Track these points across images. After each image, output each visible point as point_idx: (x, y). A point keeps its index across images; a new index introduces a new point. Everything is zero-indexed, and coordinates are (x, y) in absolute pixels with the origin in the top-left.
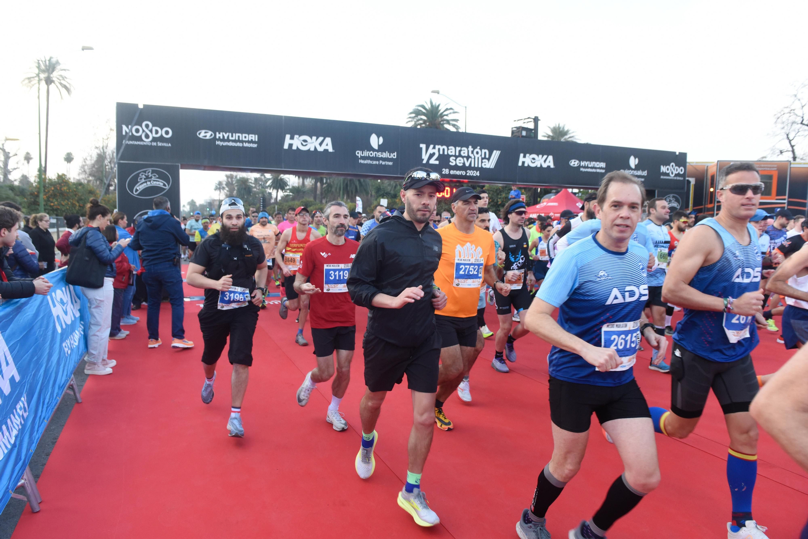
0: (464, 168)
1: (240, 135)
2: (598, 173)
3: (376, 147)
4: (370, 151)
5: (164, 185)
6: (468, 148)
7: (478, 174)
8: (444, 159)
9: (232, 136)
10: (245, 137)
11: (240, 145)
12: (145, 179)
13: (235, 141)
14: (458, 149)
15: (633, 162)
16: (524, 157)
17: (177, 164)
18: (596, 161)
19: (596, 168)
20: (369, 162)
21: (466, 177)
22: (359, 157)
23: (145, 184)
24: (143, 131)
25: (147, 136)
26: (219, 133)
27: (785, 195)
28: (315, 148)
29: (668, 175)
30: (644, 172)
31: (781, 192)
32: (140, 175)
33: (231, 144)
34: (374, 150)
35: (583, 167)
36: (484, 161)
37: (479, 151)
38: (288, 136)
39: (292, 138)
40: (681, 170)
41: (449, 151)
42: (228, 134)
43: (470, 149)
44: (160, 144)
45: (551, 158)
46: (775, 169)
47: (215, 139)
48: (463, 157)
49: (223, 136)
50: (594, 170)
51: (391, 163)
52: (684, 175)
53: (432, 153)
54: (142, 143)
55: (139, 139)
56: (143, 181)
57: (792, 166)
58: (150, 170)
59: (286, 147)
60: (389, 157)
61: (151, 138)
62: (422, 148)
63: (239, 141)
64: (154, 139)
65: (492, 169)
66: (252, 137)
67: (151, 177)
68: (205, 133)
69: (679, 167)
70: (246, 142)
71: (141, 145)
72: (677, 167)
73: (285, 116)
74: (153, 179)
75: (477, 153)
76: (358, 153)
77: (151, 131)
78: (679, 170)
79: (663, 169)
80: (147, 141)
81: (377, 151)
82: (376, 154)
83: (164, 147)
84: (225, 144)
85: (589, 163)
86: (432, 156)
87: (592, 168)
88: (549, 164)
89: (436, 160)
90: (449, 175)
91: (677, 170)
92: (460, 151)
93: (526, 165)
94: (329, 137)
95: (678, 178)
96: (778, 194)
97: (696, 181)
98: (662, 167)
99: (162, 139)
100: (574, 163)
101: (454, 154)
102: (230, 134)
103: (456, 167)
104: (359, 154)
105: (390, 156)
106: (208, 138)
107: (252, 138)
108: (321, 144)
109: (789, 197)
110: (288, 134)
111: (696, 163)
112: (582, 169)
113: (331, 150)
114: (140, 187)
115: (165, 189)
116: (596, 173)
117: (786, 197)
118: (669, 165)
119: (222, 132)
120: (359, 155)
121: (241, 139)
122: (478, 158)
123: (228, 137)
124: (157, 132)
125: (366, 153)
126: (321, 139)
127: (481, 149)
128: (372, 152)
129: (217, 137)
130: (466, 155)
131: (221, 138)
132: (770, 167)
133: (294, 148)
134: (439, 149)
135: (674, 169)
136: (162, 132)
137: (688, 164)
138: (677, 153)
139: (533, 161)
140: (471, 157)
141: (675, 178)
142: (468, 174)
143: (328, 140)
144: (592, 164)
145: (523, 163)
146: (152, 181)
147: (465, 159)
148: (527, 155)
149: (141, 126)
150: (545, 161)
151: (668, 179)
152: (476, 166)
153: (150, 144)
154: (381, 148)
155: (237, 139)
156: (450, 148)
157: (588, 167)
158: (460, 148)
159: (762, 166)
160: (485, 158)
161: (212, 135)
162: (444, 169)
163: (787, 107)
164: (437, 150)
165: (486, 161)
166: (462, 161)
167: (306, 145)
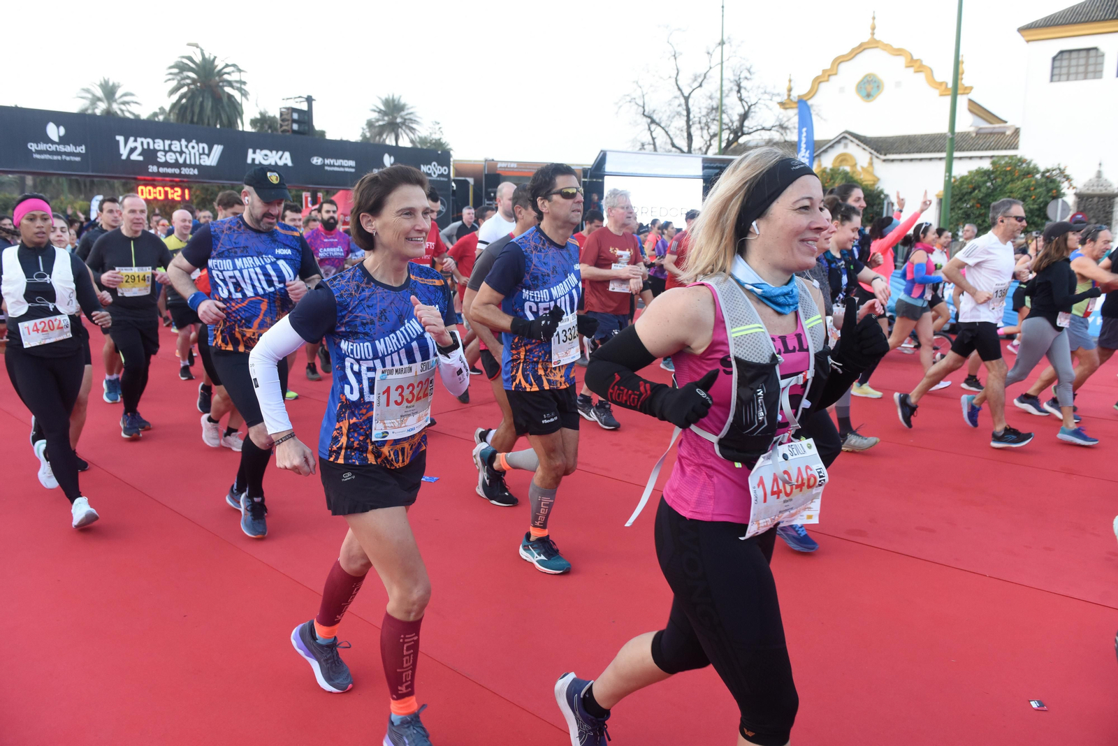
0: (176, 165)
2: (347, 172)
3: (56, 139)
4: (47, 143)
6: (180, 141)
7: (196, 172)
8: (150, 155)
14: (167, 142)
15: (388, 160)
16: (254, 152)
18: (344, 159)
19: (344, 167)
20: (47, 157)
21: (180, 175)
22: (34, 150)
29: (430, 175)
35: (328, 165)
36: (202, 156)
37: (196, 145)
40: (444, 170)
41: (156, 145)
43: (184, 142)
45: (287, 155)
48: (175, 152)
50: (342, 169)
51: (78, 159)
52: (446, 176)
53: (133, 147)
60: (75, 151)
62: (118, 142)
65: (213, 167)
69: (442, 167)
72: (439, 167)
75: (193, 147)
76: (31, 146)
78: (442, 170)
79: (424, 169)
81: (58, 144)
82: (56, 147)
85: (335, 161)
86: (133, 150)
87: (338, 166)
88: (286, 162)
89: (140, 155)
90: (158, 174)
91: (440, 170)
92: (170, 145)
93: (257, 162)
95: (442, 179)
97: (475, 181)
100: (317, 161)
101: (162, 148)
103: (166, 164)
104: (33, 146)
105: (76, 149)
112: (326, 168)
116: (345, 172)
118: (431, 164)
122: (195, 154)
125: (42, 147)
127: (197, 143)
128: (50, 145)
130: (179, 149)
134: (142, 143)
135: (436, 169)
139: (266, 158)
140: (185, 153)
141: (438, 179)
142: (183, 173)
144: (339, 162)
145: (253, 160)
147: (178, 155)
148: (258, 151)
150: (280, 158)
151: (430, 180)
152: (193, 162)
154: (63, 140)
156: (156, 141)
157: (334, 166)
158: (169, 142)
160: (204, 153)
162: (150, 167)
163: (628, 95)
164: (140, 143)
165: (206, 157)
166: (174, 157)
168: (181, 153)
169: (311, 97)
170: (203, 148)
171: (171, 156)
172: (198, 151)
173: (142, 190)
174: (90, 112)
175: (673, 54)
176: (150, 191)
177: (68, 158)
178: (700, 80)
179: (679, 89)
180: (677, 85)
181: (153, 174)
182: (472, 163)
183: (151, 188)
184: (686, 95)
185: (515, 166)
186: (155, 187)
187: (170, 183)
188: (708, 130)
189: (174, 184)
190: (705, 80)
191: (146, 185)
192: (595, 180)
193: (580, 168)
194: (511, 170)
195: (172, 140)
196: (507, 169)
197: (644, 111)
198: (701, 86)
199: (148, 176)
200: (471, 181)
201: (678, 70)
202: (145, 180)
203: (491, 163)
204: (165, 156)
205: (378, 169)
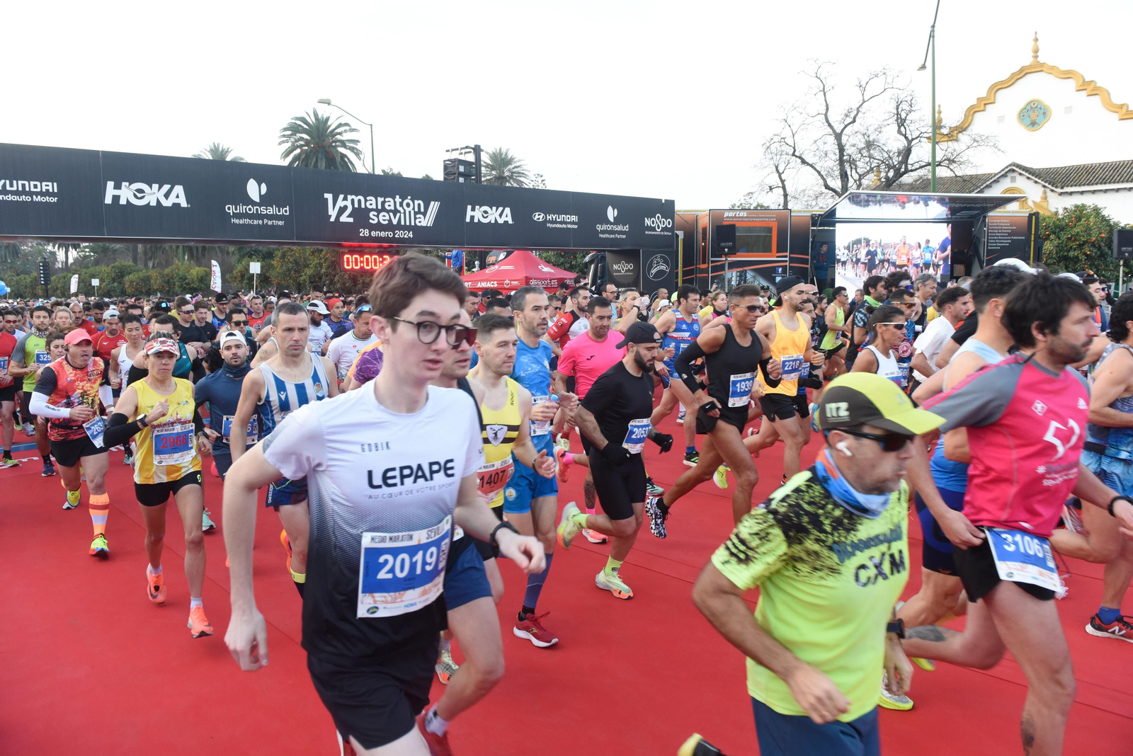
0: (390, 227)
1: (26, 183)
2: (570, 229)
3: (257, 199)
4: (247, 205)
6: (394, 198)
7: (411, 235)
8: (361, 215)
9: (11, 185)
10: (35, 186)
11: (28, 199)
13: (16, 193)
14: (380, 200)
15: (611, 213)
16: (473, 210)
18: (566, 214)
19: (566, 223)
20: (247, 221)
21: (394, 240)
22: (232, 214)
27: (786, 251)
28: (158, 201)
29: (653, 229)
30: (625, 228)
31: (781, 248)
33: (10, 198)
35: (549, 222)
36: (418, 216)
37: (411, 203)
38: (110, 184)
39: (118, 187)
40: (667, 223)
41: (368, 203)
43: (398, 199)
45: (508, 210)
46: (775, 219)
48: (388, 212)
50: (564, 226)
51: (281, 223)
52: (672, 230)
53: (342, 206)
57: (793, 214)
59: (108, 200)
62: (326, 200)
63: (24, 192)
66: (48, 186)
69: (666, 219)
70: (37, 194)
72: (663, 219)
73: (106, 154)
75: (408, 205)
76: (229, 209)
78: (666, 223)
79: (648, 222)
81: (259, 205)
82: (257, 209)
84: (1, 198)
85: (557, 216)
86: (342, 210)
87: (561, 223)
88: (506, 219)
90: (370, 238)
91: (664, 223)
92: (383, 203)
93: (476, 221)
94: (179, 184)
95: (666, 233)
96: (778, 252)
97: (685, 235)
98: (646, 219)
100: (538, 217)
101: (375, 207)
102: (8, 182)
103: (379, 227)
104: (230, 209)
105: (279, 212)
107: (47, 188)
108: (167, 196)
109: (791, 253)
110: (111, 180)
111: (684, 211)
112: (549, 225)
113: (184, 204)
116: (567, 229)
117: (788, 254)
118: (655, 217)
120: (231, 211)
121: (27, 189)
122: (410, 212)
123: (4, 186)
125: (242, 209)
126: (166, 187)
127: (413, 200)
128: (250, 206)
130: (392, 208)
132: (768, 218)
133: (123, 202)
134: (353, 201)
135: (660, 222)
137: (675, 215)
138: (663, 202)
139: (485, 215)
140: (399, 212)
141: (662, 233)
142: (396, 236)
143: (179, 189)
144: (562, 217)
145: (472, 217)
147: (391, 214)
148: (477, 207)
150: (501, 215)
151: (654, 235)
152: (408, 224)
154: (265, 201)
155: (20, 189)
156: (368, 198)
157: (556, 222)
158: (383, 199)
159: (760, 215)
160: (419, 212)
162: (361, 230)
163: (777, 135)
164: (350, 202)
165: (421, 216)
166: (387, 218)
167: (143, 197)
168: (395, 212)
169: (479, 146)
170: (419, 205)
171: (384, 216)
172: (414, 209)
173: (348, 259)
175: (822, 88)
176: (356, 259)
177: (270, 223)
178: (852, 115)
179: (830, 125)
180: (827, 121)
181: (365, 239)
183: (357, 256)
184: (838, 131)
186: (362, 256)
187: (377, 250)
189: (383, 250)
190: (860, 115)
191: (352, 253)
192: (826, 228)
194: (741, 219)
195: (385, 197)
196: (734, 219)
197: (795, 151)
198: (854, 121)
199: (357, 242)
201: (827, 105)
202: (350, 246)
204: (378, 216)
205: (602, 224)
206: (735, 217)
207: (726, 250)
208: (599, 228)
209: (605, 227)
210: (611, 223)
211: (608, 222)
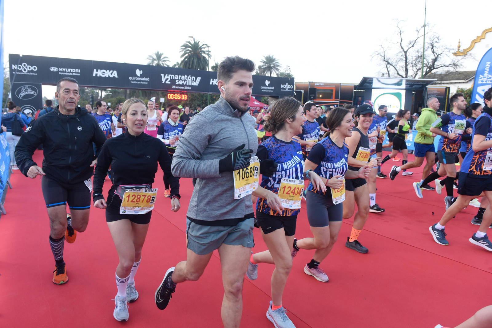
0: (183, 85)
1: (71, 69)
3: (139, 75)
4: (136, 77)
5: (35, 93)
6: (184, 76)
7: (190, 88)
8: (173, 81)
9: (67, 70)
10: (74, 71)
11: (71, 74)
12: (25, 90)
13: (69, 72)
14: (180, 76)
15: (267, 83)
16: (213, 80)
17: (40, 83)
20: (136, 82)
21: (184, 90)
22: (131, 80)
23: (25, 93)
24: (23, 67)
25: (25, 70)
26: (61, 69)
27: (338, 99)
28: (109, 76)
29: (285, 89)
30: (273, 88)
31: (336, 97)
32: (22, 88)
33: (67, 74)
34: (138, 77)
36: (193, 82)
37: (190, 77)
38: (95, 70)
39: (97, 71)
40: (291, 87)
41: (176, 78)
42: (65, 69)
43: (186, 76)
44: (31, 74)
46: (334, 87)
47: (59, 71)
48: (182, 80)
49: (63, 70)
51: (146, 83)
52: (292, 89)
53: (167, 78)
54: (22, 73)
55: (21, 71)
56: (24, 91)
57: (341, 85)
58: (27, 86)
59: (94, 75)
60: (146, 80)
61: (27, 71)
62: (162, 76)
63: (71, 72)
64: (29, 72)
65: (197, 86)
67: (28, 90)
68: (54, 68)
69: (290, 85)
70: (74, 73)
71: (22, 74)
72: (289, 85)
73: (94, 61)
74: (29, 90)
75: (189, 78)
77: (27, 68)
78: (290, 87)
79: (282, 86)
80: (25, 72)
81: (140, 77)
82: (139, 79)
83: (34, 75)
84: (64, 74)
86: (167, 79)
89: (169, 81)
90: (176, 89)
92: (181, 77)
93: (214, 84)
94: (115, 70)
95: (290, 91)
96: (335, 99)
98: (282, 85)
99: (32, 71)
101: (178, 79)
102: (66, 69)
103: (179, 85)
104: (131, 78)
106: (55, 71)
107: (77, 71)
108: (111, 74)
109: (340, 99)
110: (95, 69)
113: (116, 76)
114: (22, 94)
115: (35, 95)
117: (339, 100)
118: (285, 84)
119: (62, 68)
121: (72, 71)
122: (190, 81)
123: (65, 70)
124: (30, 68)
125: (134, 78)
126: (111, 71)
127: (191, 77)
128: (137, 78)
129: (60, 71)
130: (184, 79)
131: (62, 71)
132: (332, 86)
133: (98, 75)
134: (170, 77)
136: (32, 68)
137: (295, 83)
139: (217, 82)
140: (186, 80)
141: (288, 91)
142: (185, 88)
143: (115, 72)
145: (213, 83)
146: (28, 92)
147: (183, 81)
148: (215, 79)
149: (22, 65)
151: (285, 91)
152: (189, 84)
153: (26, 74)
154: (142, 76)
155: (70, 71)
156: (176, 76)
159: (329, 85)
160: (193, 81)
161: (57, 69)
162: (173, 86)
163: (377, 52)
164: (169, 77)
166: (182, 82)
167: (104, 74)
168: (185, 80)
170: (193, 78)
173: (169, 95)
174: (151, 65)
175: (400, 32)
176: (172, 96)
178: (412, 44)
179: (402, 48)
180: (401, 46)
181: (174, 89)
182: (304, 83)
183: (173, 95)
184: (406, 50)
185: (323, 84)
186: (174, 94)
187: (179, 93)
188: (416, 67)
189: (181, 93)
190: (415, 44)
191: (170, 93)
192: (360, 91)
193: (353, 85)
194: (321, 86)
195: (181, 76)
196: (319, 86)
197: (384, 59)
198: (413, 46)
199: (172, 90)
200: (303, 91)
201: (401, 39)
202: (171, 91)
203: (312, 83)
204: (179, 82)
205: (263, 86)
206: (319, 85)
207: (312, 97)
208: (262, 88)
209: (264, 88)
210: (267, 86)
211: (266, 86)
